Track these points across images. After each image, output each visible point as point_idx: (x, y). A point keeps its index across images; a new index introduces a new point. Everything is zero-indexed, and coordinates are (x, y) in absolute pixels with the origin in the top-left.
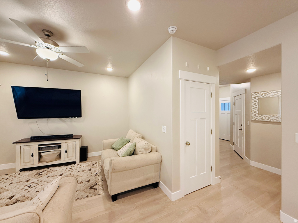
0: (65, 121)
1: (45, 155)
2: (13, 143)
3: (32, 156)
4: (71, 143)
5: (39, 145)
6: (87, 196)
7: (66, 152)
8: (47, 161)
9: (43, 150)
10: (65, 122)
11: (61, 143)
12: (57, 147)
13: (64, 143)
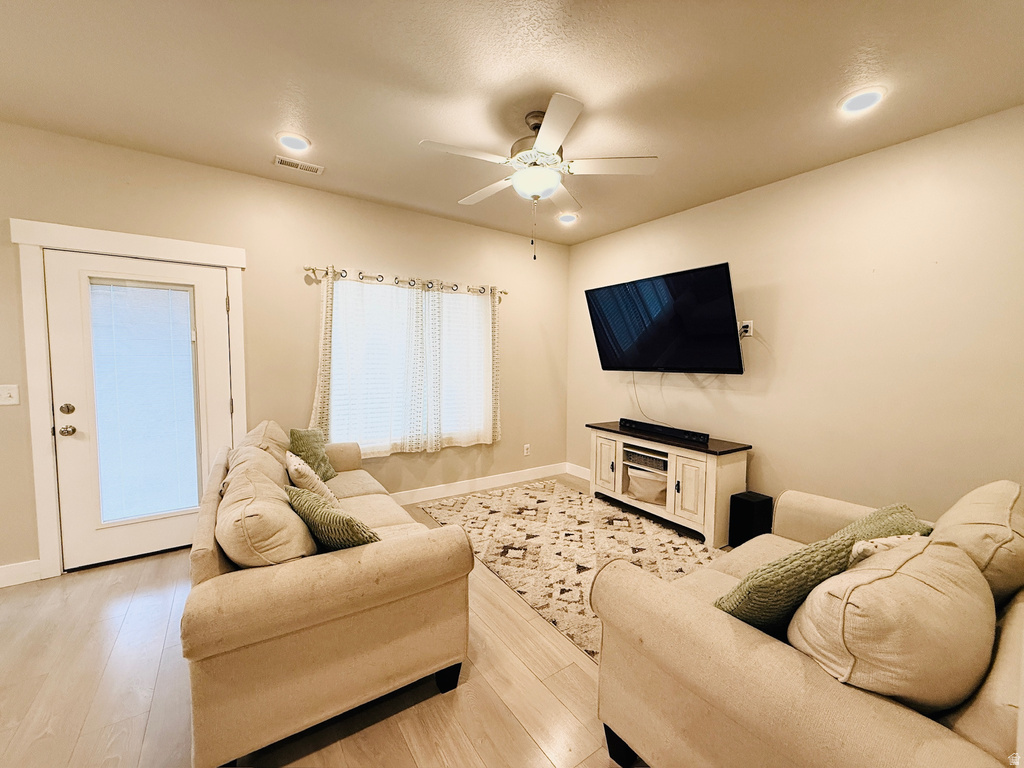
0: (705, 383)
1: (635, 478)
2: (587, 426)
3: (613, 467)
4: (693, 463)
5: (626, 445)
6: (592, 653)
7: (678, 488)
8: (638, 495)
9: (633, 462)
10: (703, 388)
11: (666, 455)
12: (662, 465)
13: (675, 454)
